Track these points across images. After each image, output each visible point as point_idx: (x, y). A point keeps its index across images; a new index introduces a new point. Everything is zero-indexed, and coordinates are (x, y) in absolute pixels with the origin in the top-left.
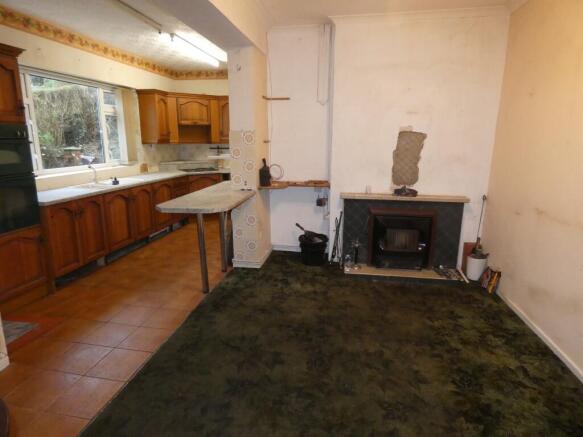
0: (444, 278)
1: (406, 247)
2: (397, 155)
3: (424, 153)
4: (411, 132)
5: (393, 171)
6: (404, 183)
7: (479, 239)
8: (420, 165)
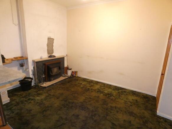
0: (67, 77)
1: (57, 72)
2: (48, 45)
3: (54, 44)
4: (50, 38)
5: (47, 50)
6: (50, 54)
7: (68, 65)
8: (54, 48)
